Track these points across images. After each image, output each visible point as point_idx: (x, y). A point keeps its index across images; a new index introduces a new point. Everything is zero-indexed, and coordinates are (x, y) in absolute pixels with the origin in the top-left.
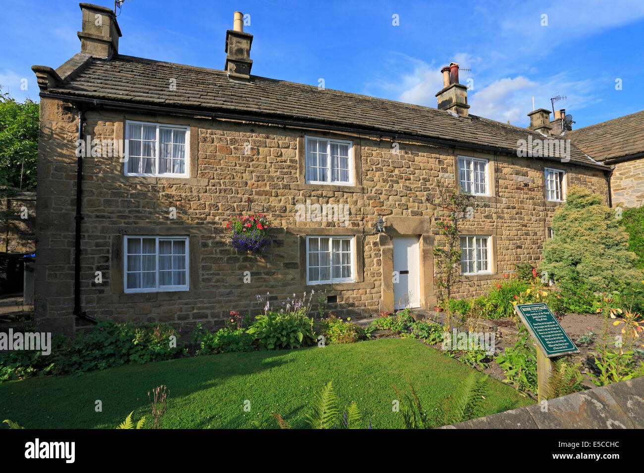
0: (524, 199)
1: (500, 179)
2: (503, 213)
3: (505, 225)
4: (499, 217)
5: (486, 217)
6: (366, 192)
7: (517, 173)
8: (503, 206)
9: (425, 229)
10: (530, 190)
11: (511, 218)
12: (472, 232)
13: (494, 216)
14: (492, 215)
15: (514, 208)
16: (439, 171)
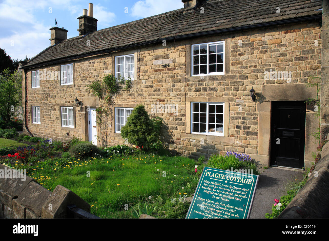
0: (163, 78)
1: (141, 66)
2: (142, 91)
3: (144, 100)
4: (139, 95)
5: (130, 95)
6: (75, 86)
7: (157, 58)
8: (142, 86)
9: (97, 104)
10: (169, 69)
11: (150, 95)
12: (121, 105)
13: (136, 94)
14: (134, 94)
15: (152, 86)
16: (103, 70)
